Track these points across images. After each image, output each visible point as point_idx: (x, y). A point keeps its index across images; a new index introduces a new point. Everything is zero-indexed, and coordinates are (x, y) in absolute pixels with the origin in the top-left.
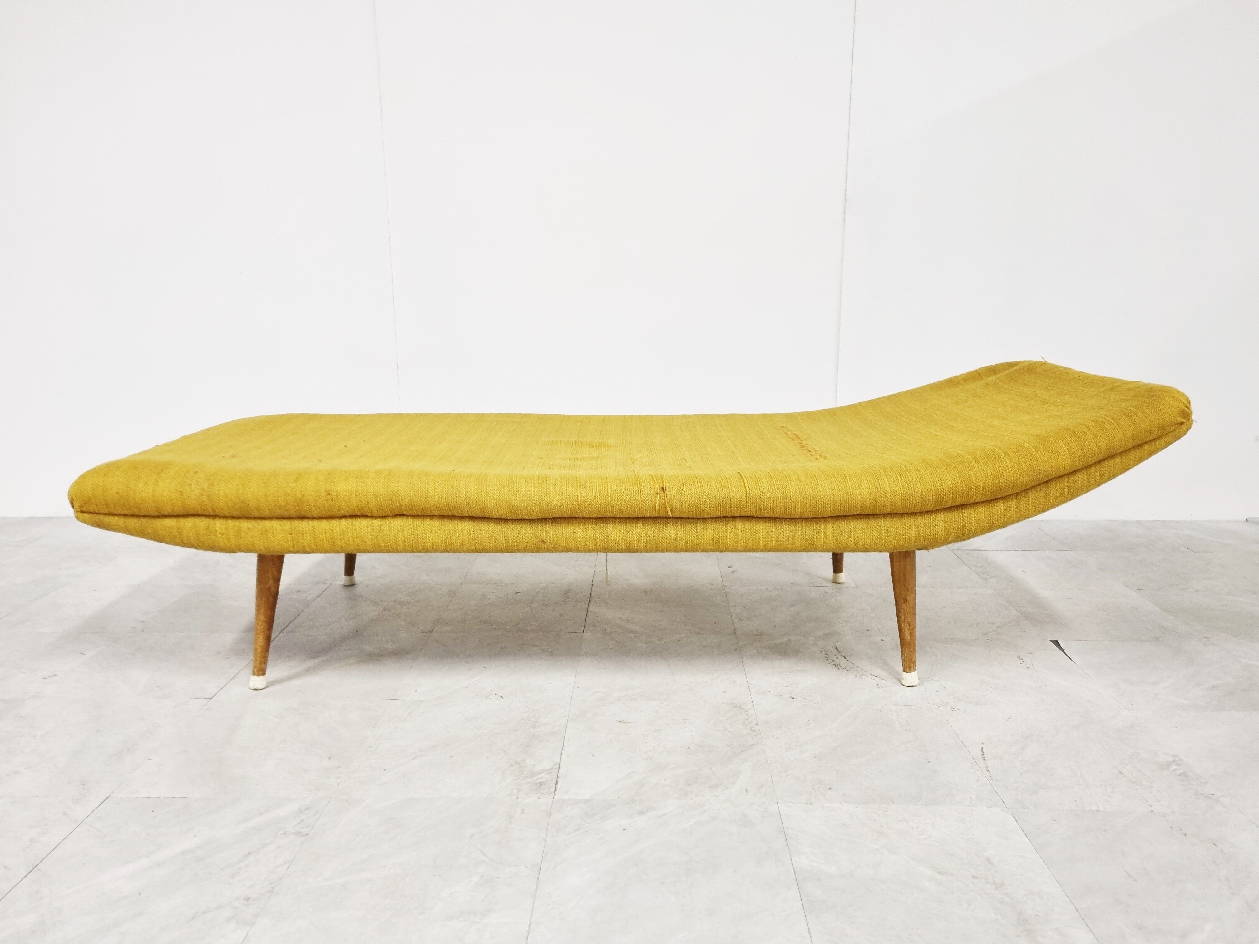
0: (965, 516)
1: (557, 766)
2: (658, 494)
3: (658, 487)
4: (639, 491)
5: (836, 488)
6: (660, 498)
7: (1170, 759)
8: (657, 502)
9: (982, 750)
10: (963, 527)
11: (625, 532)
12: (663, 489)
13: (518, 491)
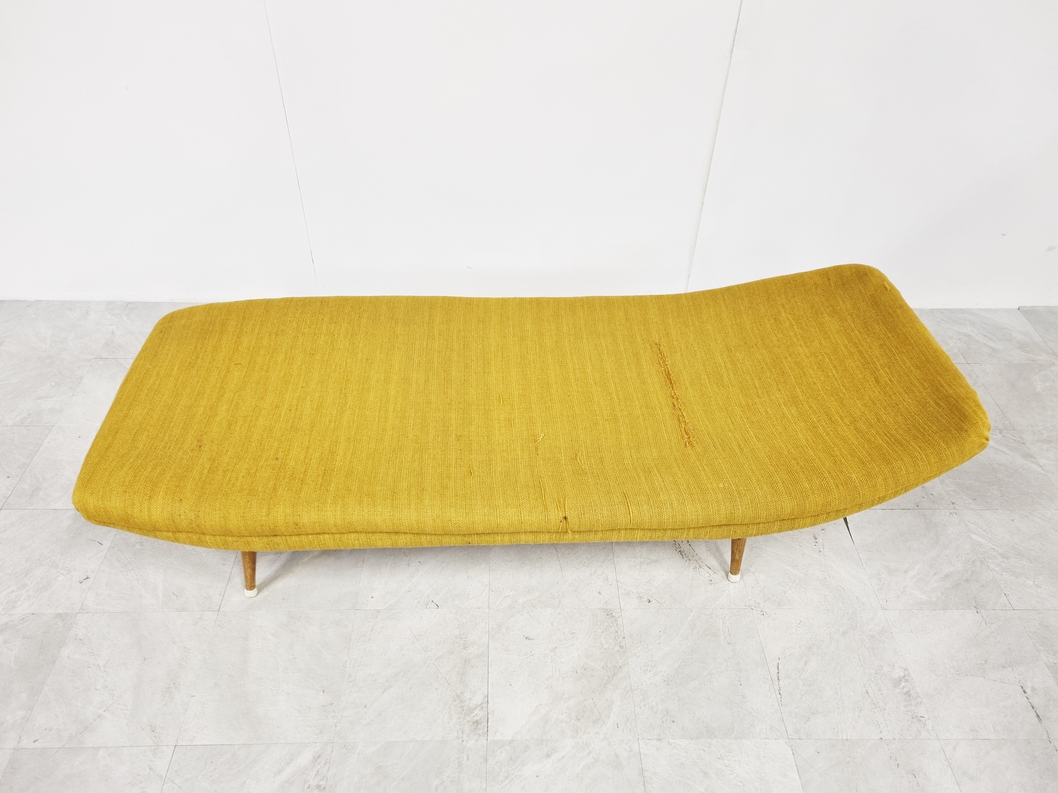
0: (796, 522)
1: (486, 699)
2: (561, 522)
3: (561, 515)
4: (547, 520)
5: (700, 514)
6: (563, 524)
7: (902, 674)
8: (561, 527)
9: (778, 667)
10: (793, 527)
11: (533, 537)
12: (565, 518)
13: (450, 520)
